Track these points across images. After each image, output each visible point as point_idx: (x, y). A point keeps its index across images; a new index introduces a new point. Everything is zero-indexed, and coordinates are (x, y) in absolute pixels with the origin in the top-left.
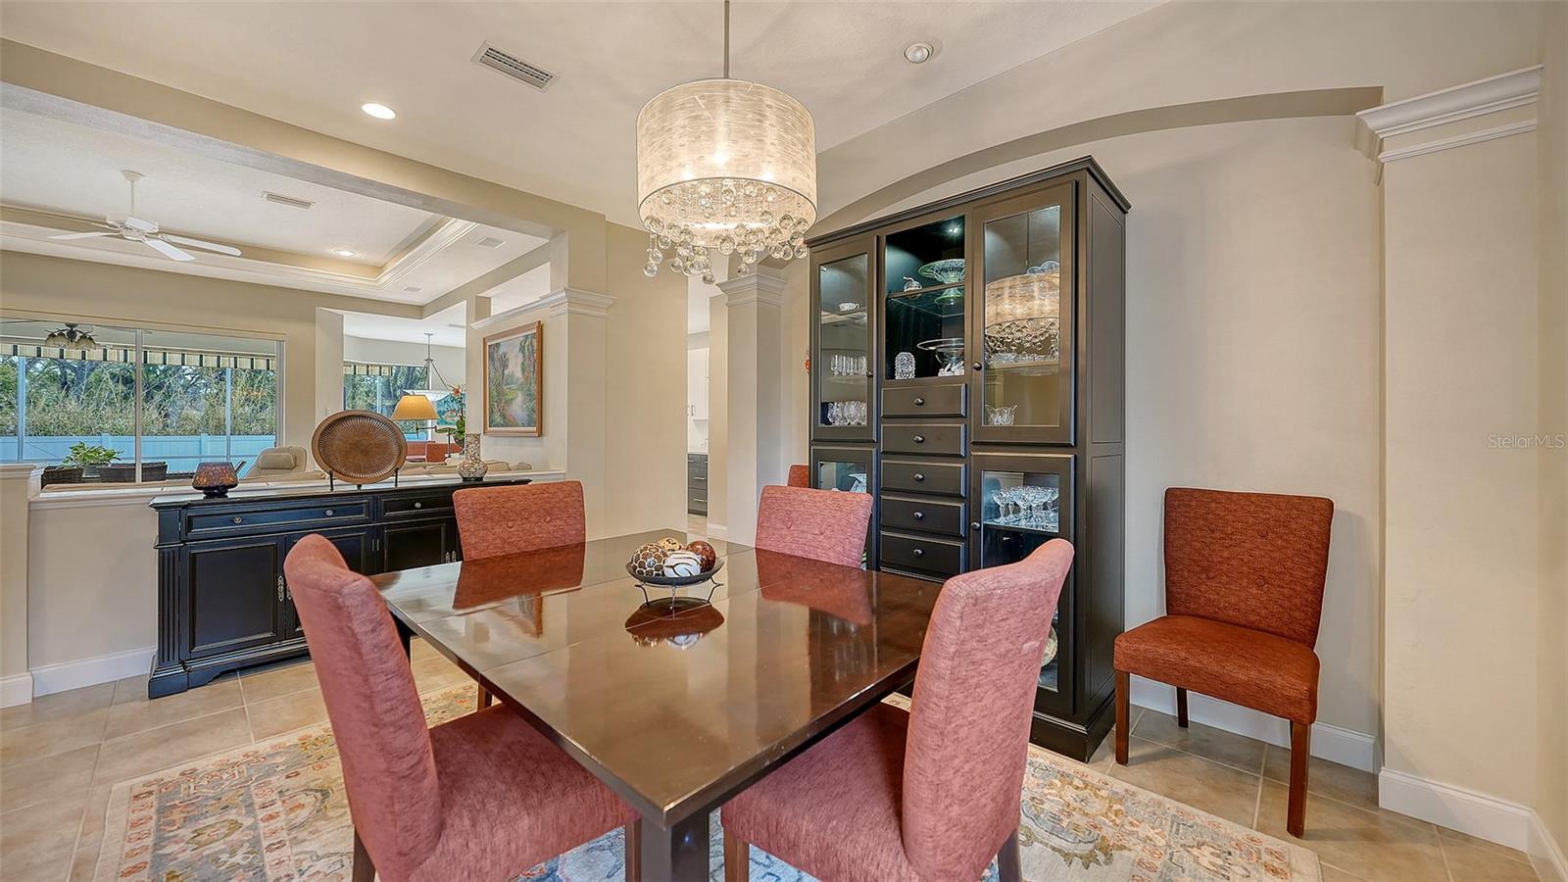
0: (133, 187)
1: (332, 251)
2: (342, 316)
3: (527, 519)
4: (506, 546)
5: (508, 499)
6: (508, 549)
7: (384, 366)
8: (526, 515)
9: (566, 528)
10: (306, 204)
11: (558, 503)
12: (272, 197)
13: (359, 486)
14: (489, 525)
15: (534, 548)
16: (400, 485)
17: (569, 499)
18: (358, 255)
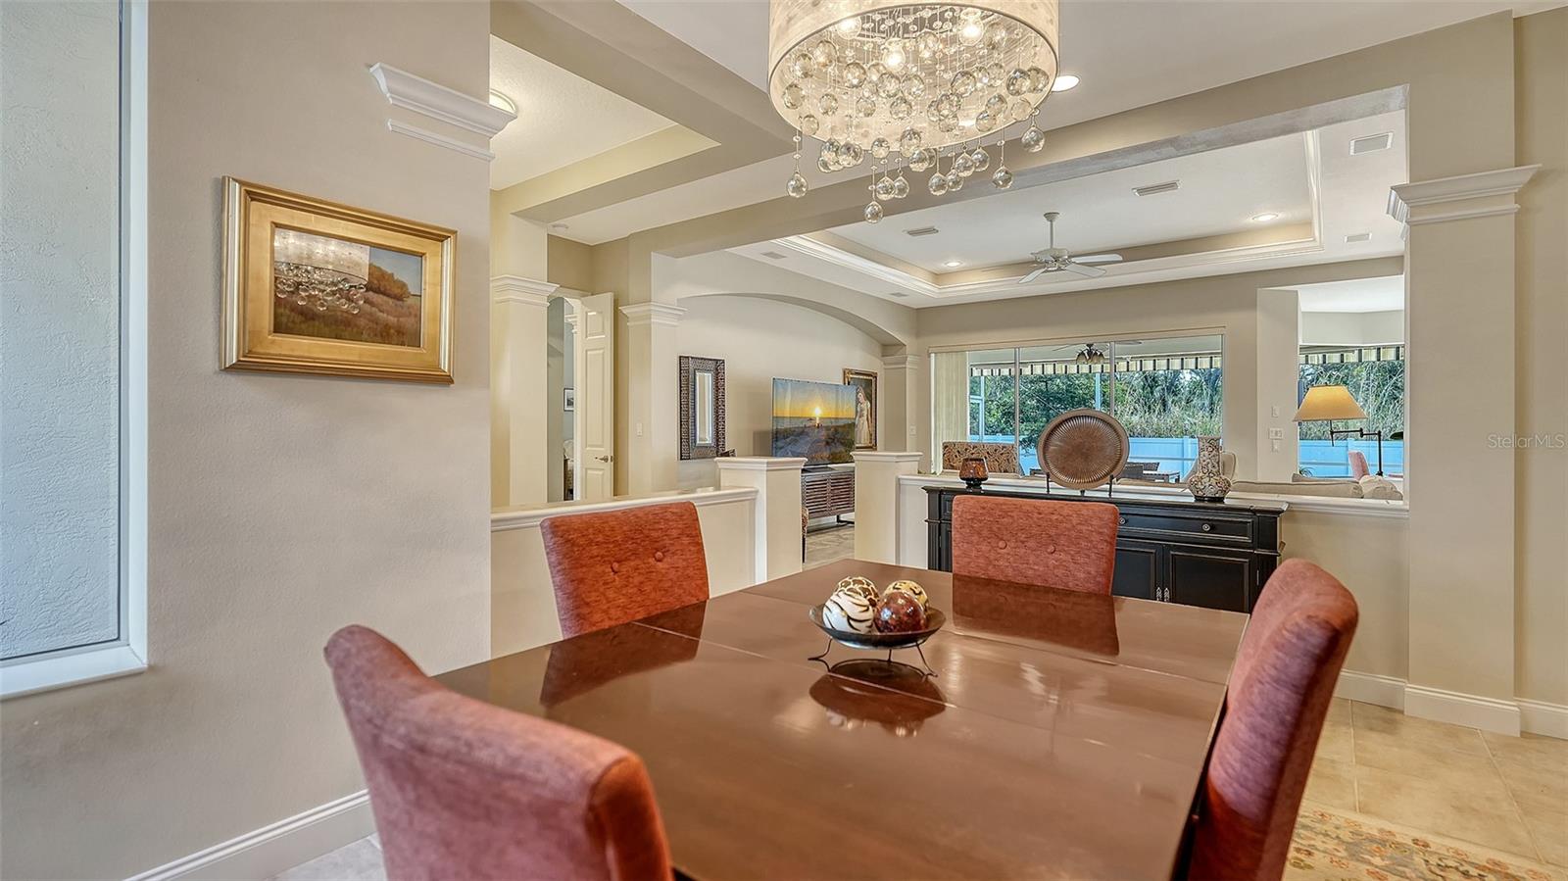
0: (1052, 225)
1: (1250, 221)
2: (1297, 292)
3: (1023, 542)
4: (990, 567)
5: (1006, 514)
6: (992, 573)
7: (1366, 348)
8: (1023, 537)
9: (1072, 566)
10: (1172, 186)
11: (1069, 530)
12: (1142, 191)
13: (1082, 492)
14: (975, 538)
15: (1024, 581)
16: (1114, 495)
17: (1084, 528)
18: (1281, 216)
